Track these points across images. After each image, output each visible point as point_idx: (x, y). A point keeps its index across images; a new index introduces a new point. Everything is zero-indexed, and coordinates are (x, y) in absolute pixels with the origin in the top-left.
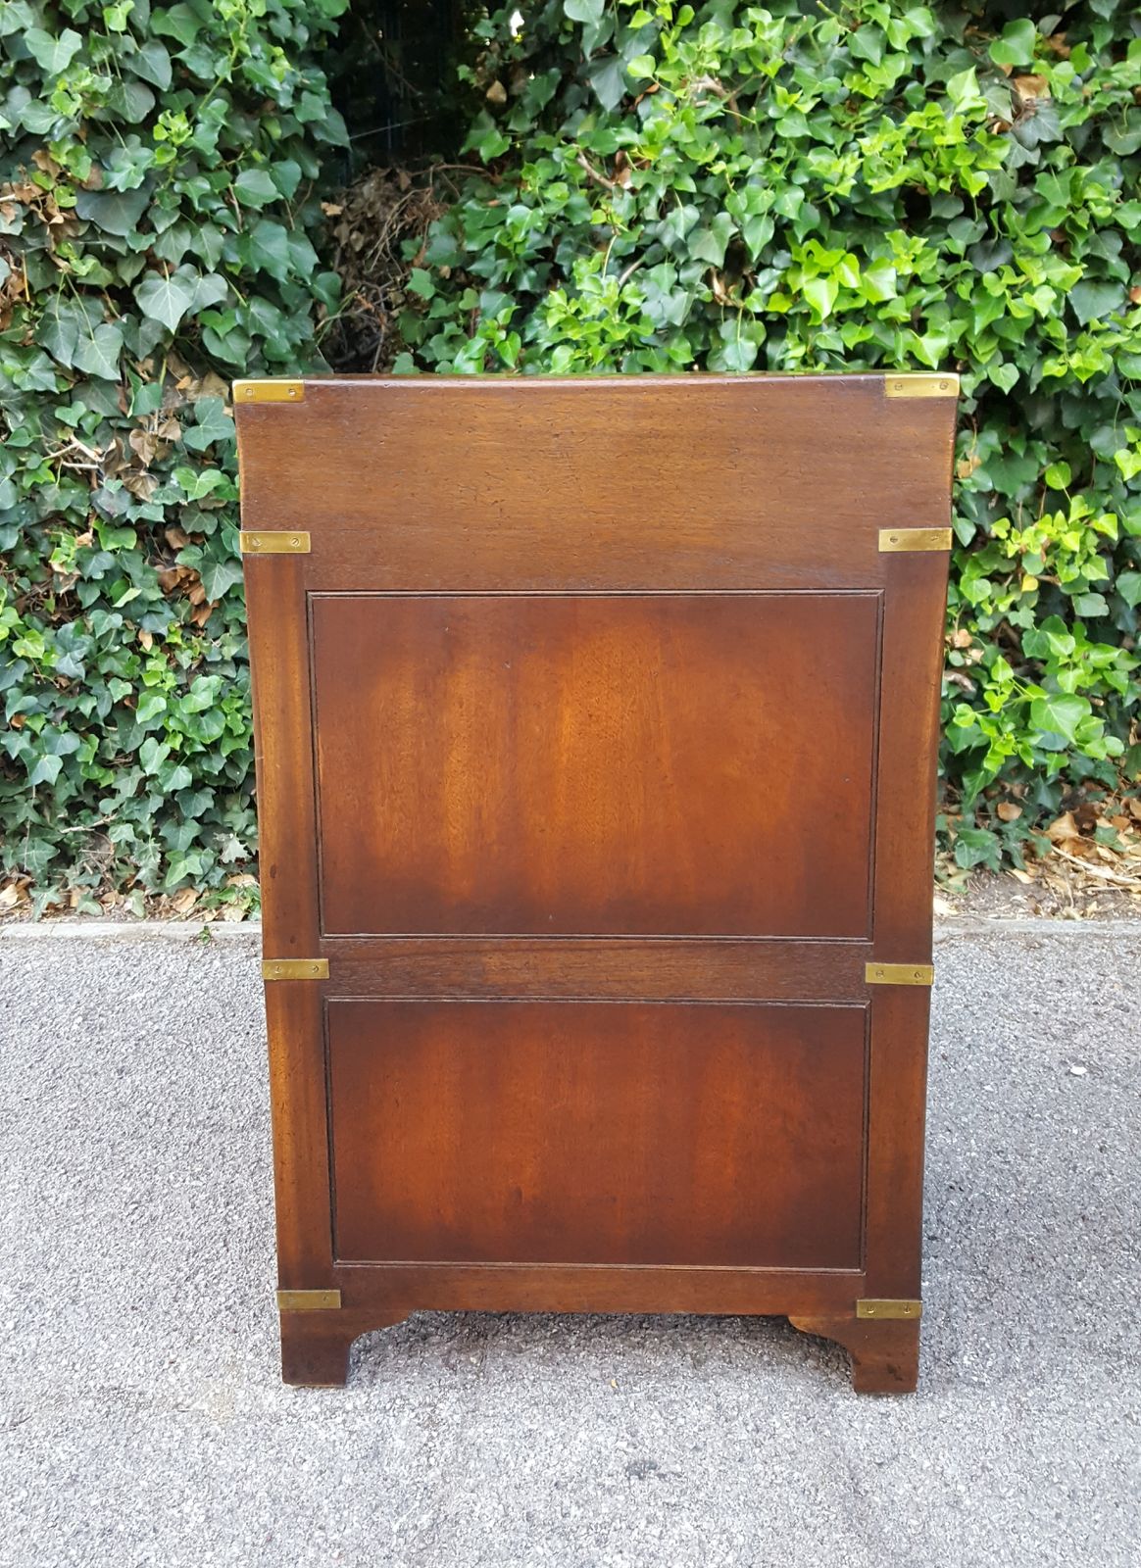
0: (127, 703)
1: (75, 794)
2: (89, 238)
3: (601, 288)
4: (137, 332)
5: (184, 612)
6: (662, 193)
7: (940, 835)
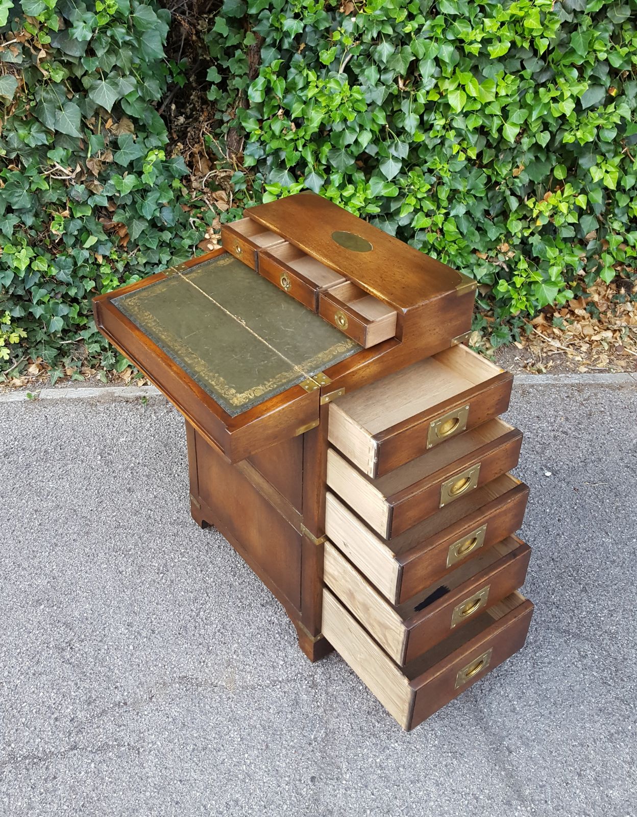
0: (93, 290)
2: (56, 56)
4: (84, 104)
5: (117, 241)
6: (375, 35)
7: (484, 329)
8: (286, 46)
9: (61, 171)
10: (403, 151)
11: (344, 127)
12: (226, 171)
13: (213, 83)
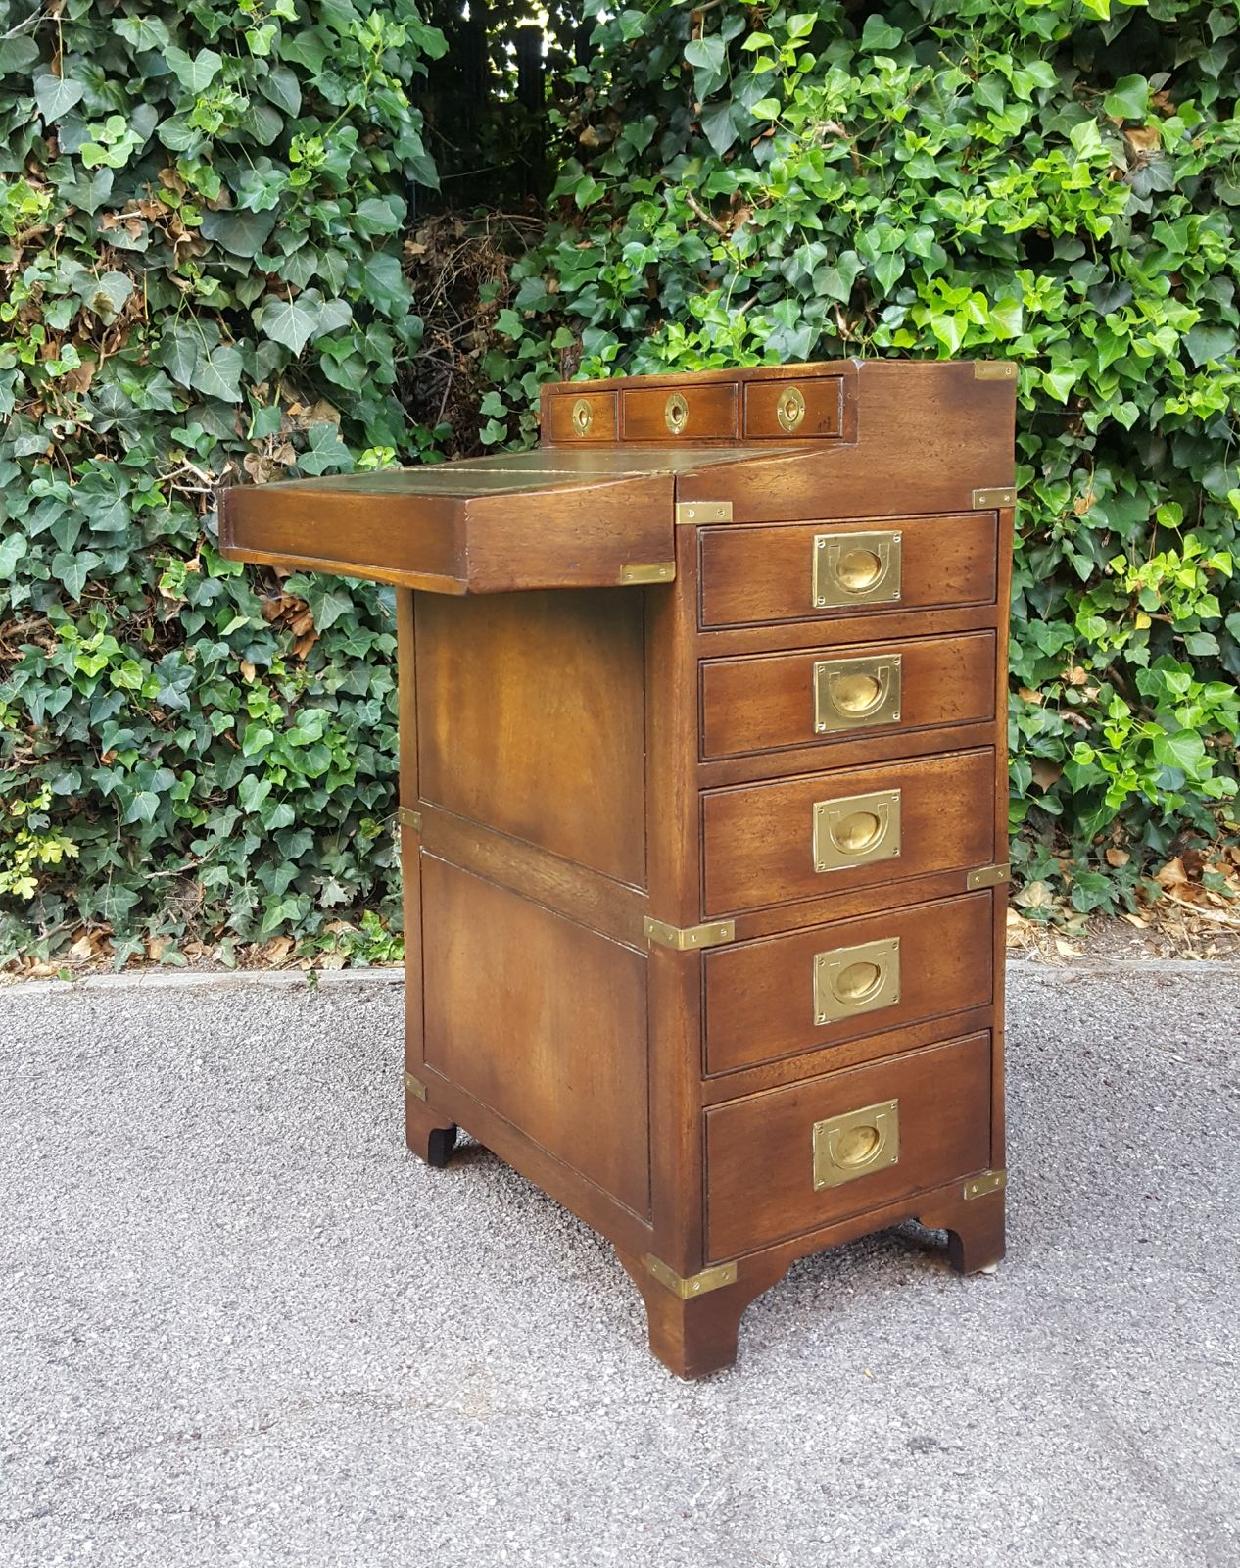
0: (228, 737)
1: (163, 835)
2: (209, 258)
3: (728, 320)
4: (253, 356)
5: (286, 643)
6: (789, 231)
7: (1053, 879)
8: (629, 323)
9: (194, 475)
13: (493, 417)
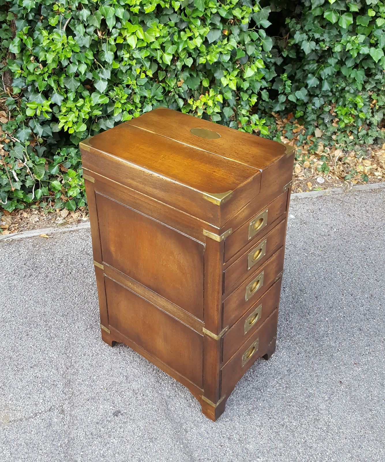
6: (77, 5)
8: (31, 18)
10: (107, 74)
11: (69, 62)
12: (5, 99)
